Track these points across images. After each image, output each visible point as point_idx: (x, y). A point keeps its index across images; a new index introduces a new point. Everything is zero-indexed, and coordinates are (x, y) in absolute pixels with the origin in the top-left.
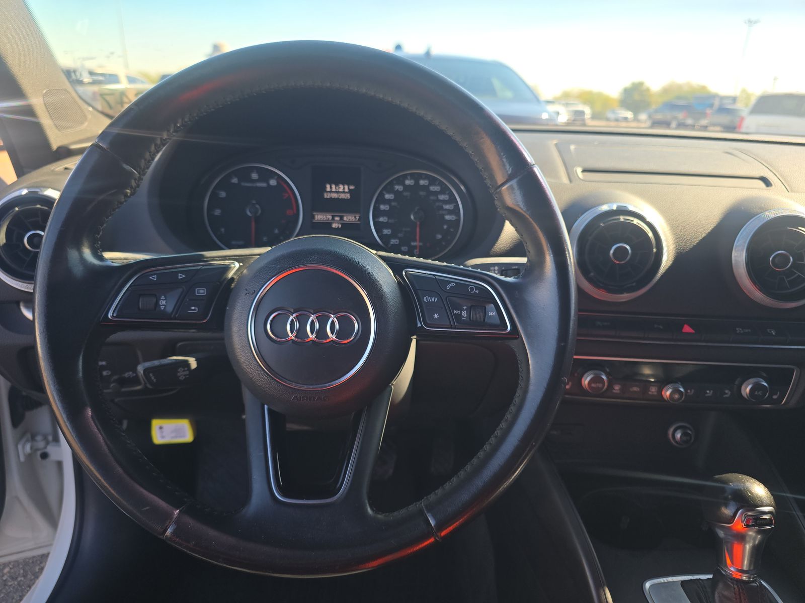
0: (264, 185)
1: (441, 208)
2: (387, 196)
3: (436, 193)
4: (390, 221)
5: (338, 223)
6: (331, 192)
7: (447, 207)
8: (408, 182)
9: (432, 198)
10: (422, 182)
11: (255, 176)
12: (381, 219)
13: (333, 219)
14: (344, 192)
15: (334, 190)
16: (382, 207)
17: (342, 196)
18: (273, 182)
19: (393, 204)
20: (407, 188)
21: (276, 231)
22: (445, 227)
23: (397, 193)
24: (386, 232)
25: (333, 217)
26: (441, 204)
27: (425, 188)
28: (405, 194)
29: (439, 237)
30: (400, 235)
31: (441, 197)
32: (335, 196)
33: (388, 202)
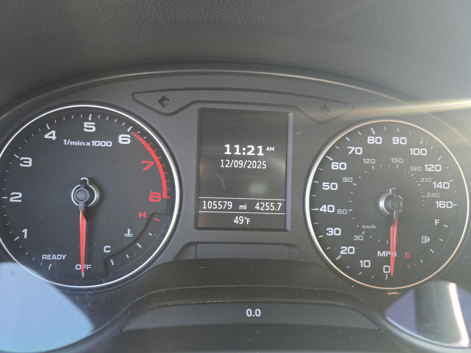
0: (108, 144)
1: (429, 187)
2: (335, 166)
3: (420, 161)
4: (340, 212)
5: (244, 215)
6: (232, 157)
7: (440, 185)
8: (371, 140)
9: (414, 168)
10: (396, 141)
11: (89, 127)
12: (324, 209)
13: (235, 208)
14: (255, 158)
15: (238, 153)
16: (326, 186)
17: (253, 165)
18: (124, 139)
19: (345, 180)
20: (369, 150)
21: (129, 234)
22: (436, 222)
23: (352, 160)
24: (332, 232)
25: (236, 204)
26: (428, 180)
27: (402, 151)
28: (367, 161)
29: (426, 240)
30: (357, 238)
31: (430, 168)
32: (240, 164)
33: (336, 176)
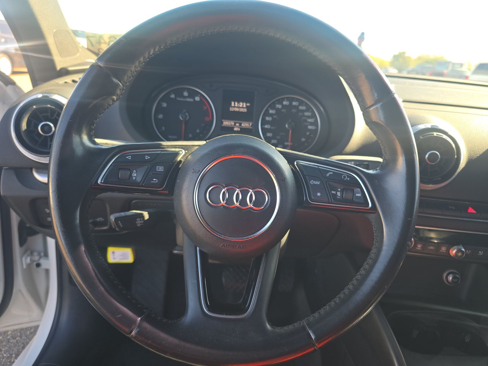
0: (191, 100)
1: (306, 121)
2: (271, 111)
3: (303, 111)
4: (272, 128)
5: (238, 128)
6: (234, 107)
7: (310, 120)
8: (285, 103)
9: (300, 114)
10: (294, 103)
11: (186, 94)
12: (266, 126)
13: (235, 125)
14: (243, 107)
15: (236, 105)
16: (267, 118)
17: (242, 110)
18: (197, 99)
19: (275, 117)
20: (284, 107)
21: (198, 131)
22: (308, 133)
23: (278, 110)
24: (269, 135)
25: (235, 123)
26: (305, 118)
27: (296, 107)
28: (283, 110)
29: (303, 140)
30: (278, 137)
31: (307, 114)
32: (237, 109)
33: (271, 115)
